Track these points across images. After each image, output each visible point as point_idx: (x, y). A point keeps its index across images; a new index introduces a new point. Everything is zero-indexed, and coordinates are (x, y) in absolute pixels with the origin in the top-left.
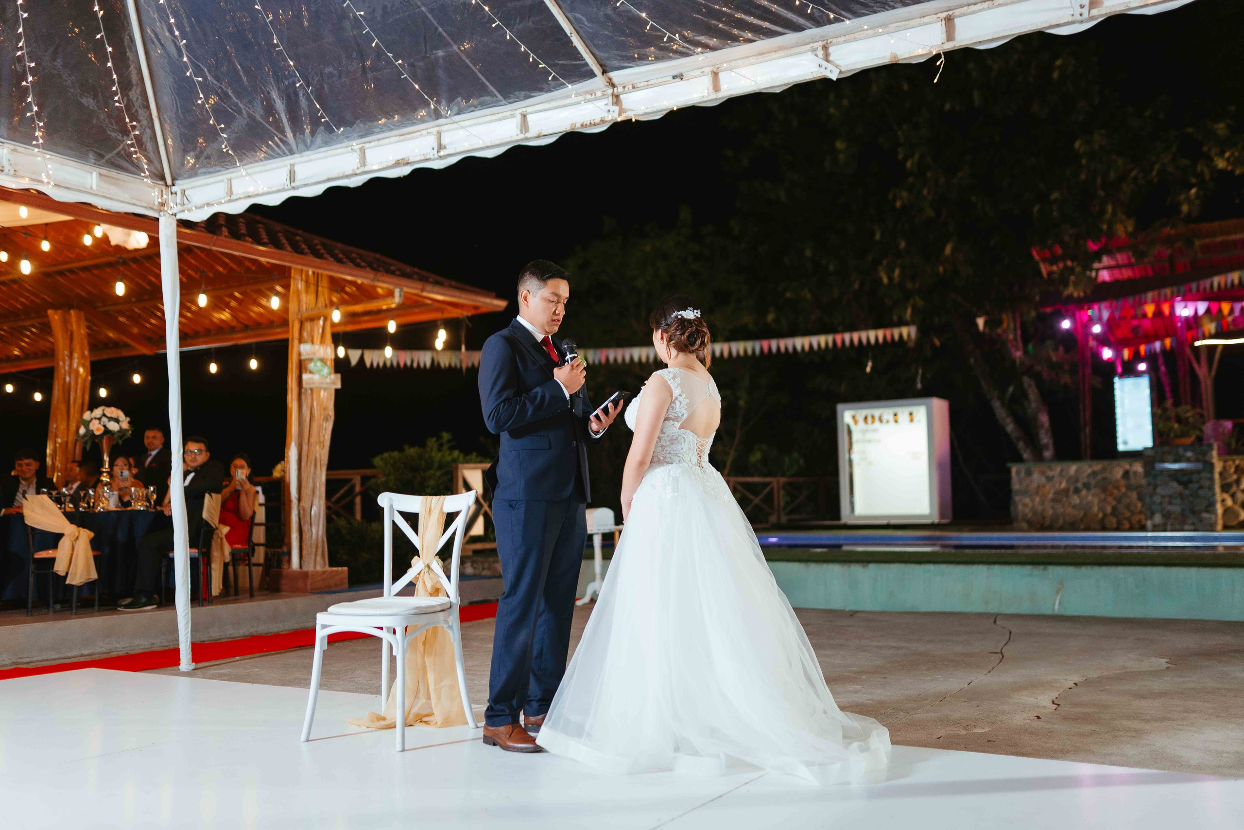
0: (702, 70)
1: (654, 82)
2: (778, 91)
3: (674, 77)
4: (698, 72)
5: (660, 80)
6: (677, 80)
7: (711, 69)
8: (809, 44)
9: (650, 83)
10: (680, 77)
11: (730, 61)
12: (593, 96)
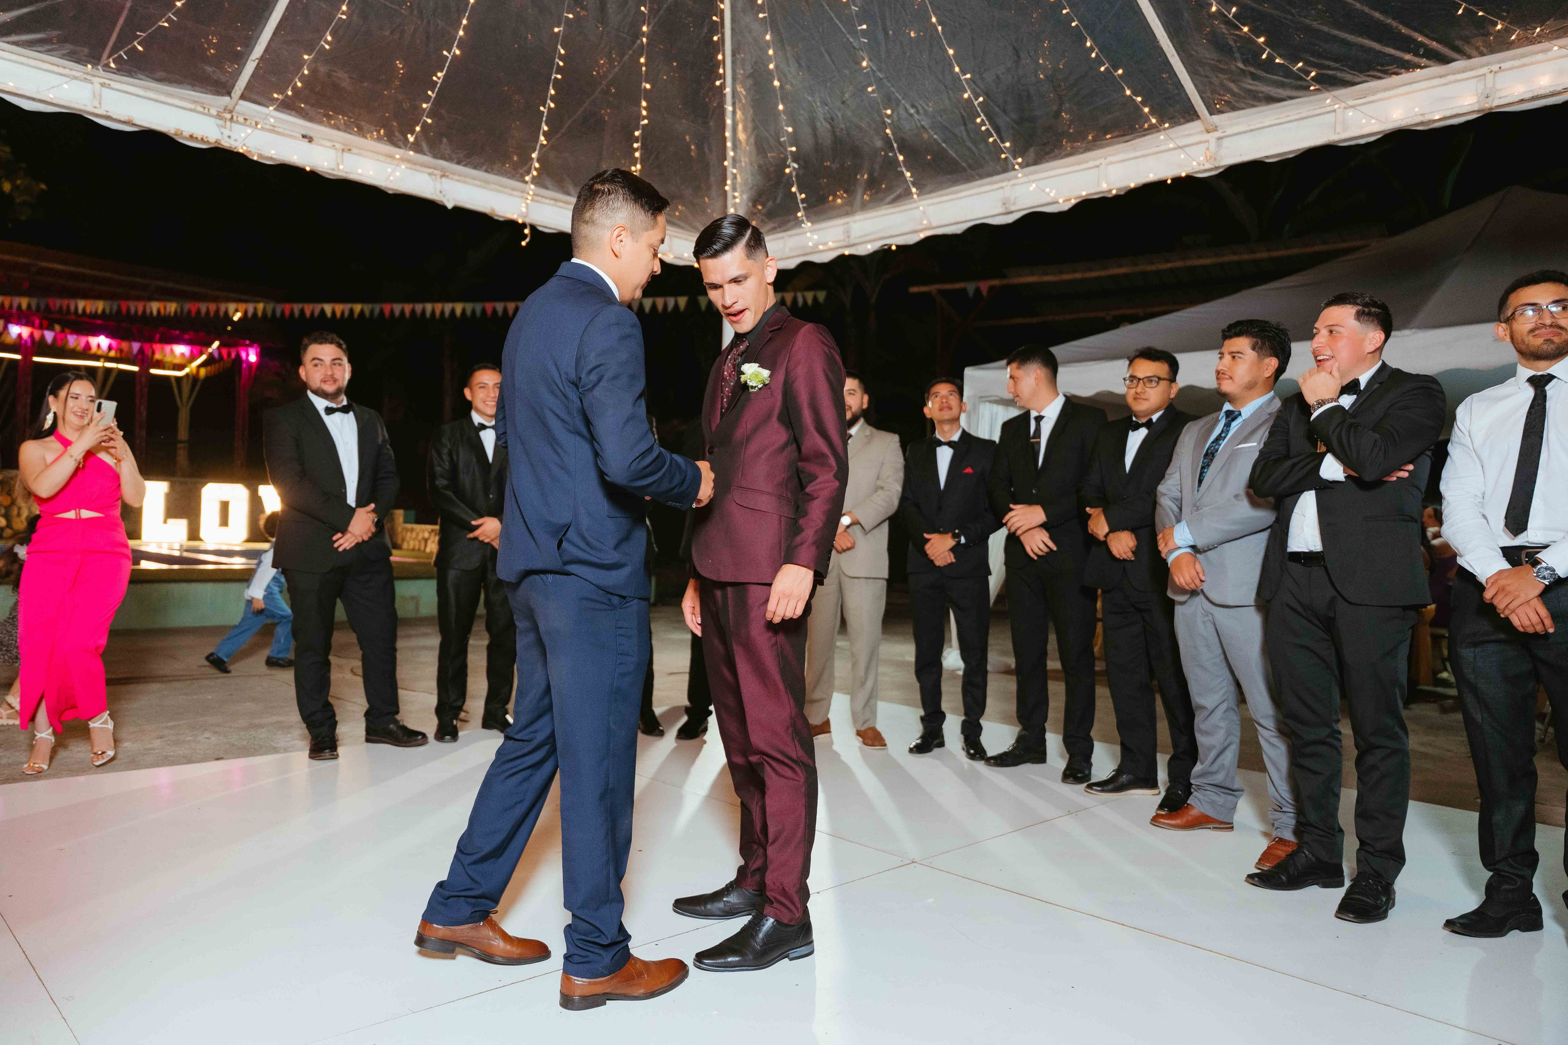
0: (333, 144)
1: (279, 130)
2: (390, 192)
3: (304, 136)
4: (329, 144)
5: (287, 132)
6: (307, 140)
7: (342, 147)
8: (430, 168)
9: (276, 129)
10: (310, 140)
11: (361, 149)
12: (206, 111)
